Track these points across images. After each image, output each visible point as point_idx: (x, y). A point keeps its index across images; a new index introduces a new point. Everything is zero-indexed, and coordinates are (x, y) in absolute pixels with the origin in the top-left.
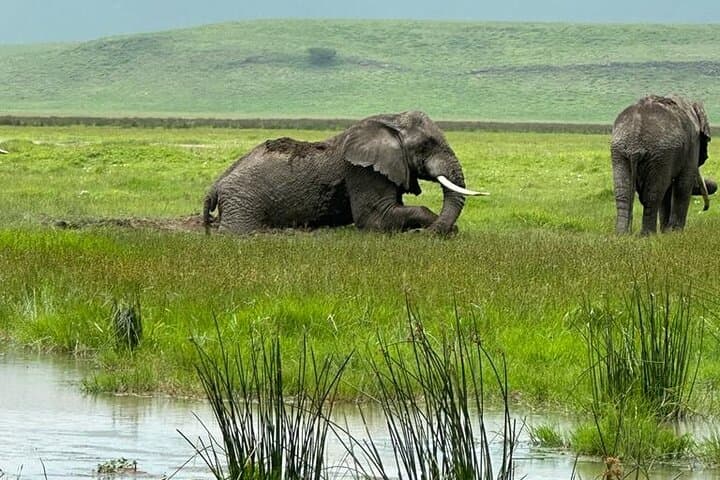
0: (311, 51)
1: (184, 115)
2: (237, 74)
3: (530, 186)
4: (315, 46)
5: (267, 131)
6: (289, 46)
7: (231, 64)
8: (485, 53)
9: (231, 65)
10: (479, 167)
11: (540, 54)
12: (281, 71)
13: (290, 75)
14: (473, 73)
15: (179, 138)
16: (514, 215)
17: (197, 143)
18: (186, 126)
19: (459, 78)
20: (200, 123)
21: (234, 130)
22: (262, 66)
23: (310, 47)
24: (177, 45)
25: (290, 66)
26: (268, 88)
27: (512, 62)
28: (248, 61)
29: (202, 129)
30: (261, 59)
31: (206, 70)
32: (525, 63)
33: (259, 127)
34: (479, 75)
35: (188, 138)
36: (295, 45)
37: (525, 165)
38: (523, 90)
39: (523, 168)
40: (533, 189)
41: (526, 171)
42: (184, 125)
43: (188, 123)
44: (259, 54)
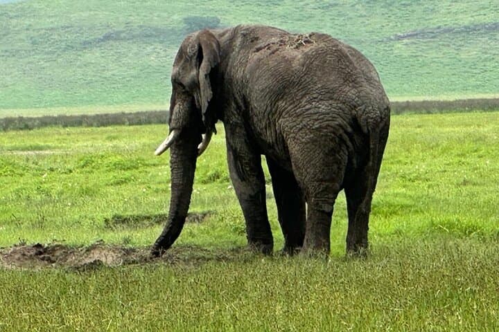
0: (187, 20)
1: (26, 113)
2: (92, 56)
3: (465, 183)
4: (192, 14)
5: (131, 128)
6: (158, 16)
7: (85, 43)
8: (413, 11)
9: (86, 45)
10: (399, 162)
11: (484, 8)
12: (149, 49)
13: (163, 53)
14: (399, 38)
15: (16, 143)
16: (433, 224)
17: (40, 148)
18: (27, 127)
19: (382, 47)
20: (46, 122)
21: (90, 129)
22: (125, 44)
23: (185, 15)
24: (14, 22)
25: (161, 42)
26: (133, 72)
27: (449, 21)
28: (107, 38)
29: (47, 130)
30: (123, 35)
31: (54, 53)
32: (466, 23)
33: (123, 123)
34: (405, 41)
35: (28, 143)
36: (165, 15)
37: (459, 155)
38: (463, 56)
39: (457, 159)
40: (468, 187)
41: (460, 163)
42: (25, 125)
43: (30, 123)
44: (121, 29)
